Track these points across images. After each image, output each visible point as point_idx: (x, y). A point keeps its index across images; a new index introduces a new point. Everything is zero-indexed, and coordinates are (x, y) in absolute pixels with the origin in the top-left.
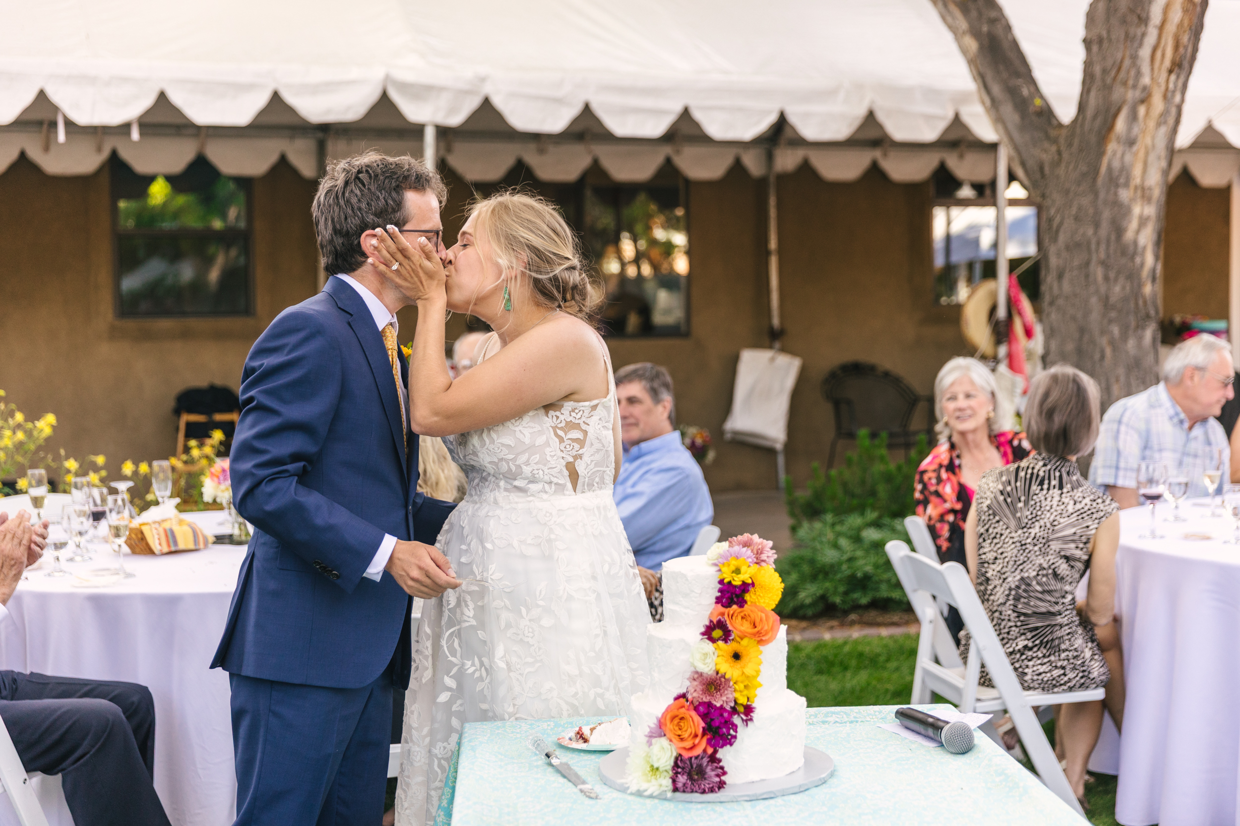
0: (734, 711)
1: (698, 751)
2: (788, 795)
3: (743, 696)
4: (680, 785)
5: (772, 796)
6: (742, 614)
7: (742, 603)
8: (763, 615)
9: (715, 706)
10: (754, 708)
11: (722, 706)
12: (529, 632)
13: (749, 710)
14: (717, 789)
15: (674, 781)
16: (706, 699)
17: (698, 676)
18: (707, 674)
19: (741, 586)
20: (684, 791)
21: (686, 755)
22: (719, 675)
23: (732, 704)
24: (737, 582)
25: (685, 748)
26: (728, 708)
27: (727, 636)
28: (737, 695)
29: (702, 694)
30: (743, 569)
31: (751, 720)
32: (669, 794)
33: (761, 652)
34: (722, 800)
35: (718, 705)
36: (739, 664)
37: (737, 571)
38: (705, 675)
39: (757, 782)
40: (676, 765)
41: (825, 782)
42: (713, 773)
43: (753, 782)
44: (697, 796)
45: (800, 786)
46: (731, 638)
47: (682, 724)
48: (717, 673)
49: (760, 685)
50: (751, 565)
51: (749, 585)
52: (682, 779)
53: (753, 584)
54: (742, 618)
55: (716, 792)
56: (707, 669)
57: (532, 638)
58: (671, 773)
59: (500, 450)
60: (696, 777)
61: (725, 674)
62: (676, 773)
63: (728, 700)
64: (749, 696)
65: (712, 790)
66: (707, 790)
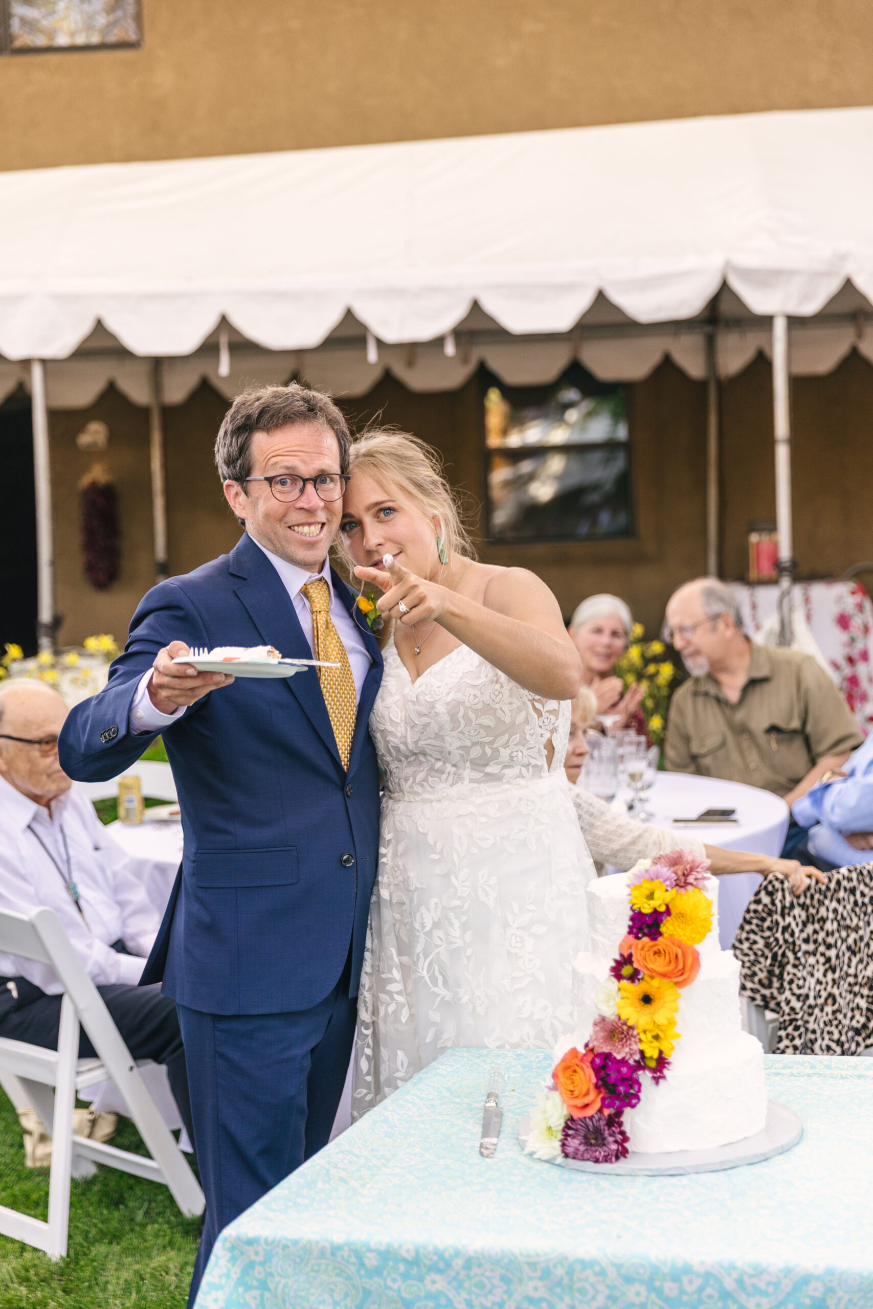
0: (640, 1065)
1: (592, 1111)
2: (705, 1172)
3: (654, 1048)
4: (570, 1150)
5: (682, 1172)
6: (655, 949)
7: (655, 934)
8: (679, 951)
9: (615, 1058)
10: (668, 1063)
11: (623, 1058)
12: (517, 942)
13: (662, 1062)
14: (613, 1159)
15: (563, 1145)
16: (606, 1049)
17: (602, 1021)
18: (609, 1018)
19: (651, 914)
20: (574, 1158)
21: (577, 1115)
22: (621, 1021)
23: (637, 1057)
24: (647, 910)
25: (576, 1107)
26: (631, 1062)
27: (634, 977)
28: (642, 1047)
29: (602, 1043)
30: (657, 894)
31: (664, 1077)
32: (560, 1160)
33: (679, 996)
34: (619, 1172)
35: (619, 1057)
36: (648, 1009)
37: (651, 896)
38: (607, 1020)
39: (675, 1152)
40: (567, 1127)
41: (766, 1159)
42: (611, 1139)
43: (670, 1153)
44: (590, 1165)
45: (722, 1163)
46: (640, 977)
47: (574, 1078)
48: (620, 1019)
49: (677, 1036)
50: (669, 889)
51: (661, 914)
52: (574, 1143)
53: (668, 912)
54: (655, 953)
55: (611, 1162)
56: (610, 1012)
57: (520, 948)
58: (560, 1136)
59: (477, 732)
60: (593, 1141)
61: (628, 1019)
62: (566, 1136)
63: (632, 1052)
64: (662, 1048)
65: (607, 1159)
66: (601, 1159)
